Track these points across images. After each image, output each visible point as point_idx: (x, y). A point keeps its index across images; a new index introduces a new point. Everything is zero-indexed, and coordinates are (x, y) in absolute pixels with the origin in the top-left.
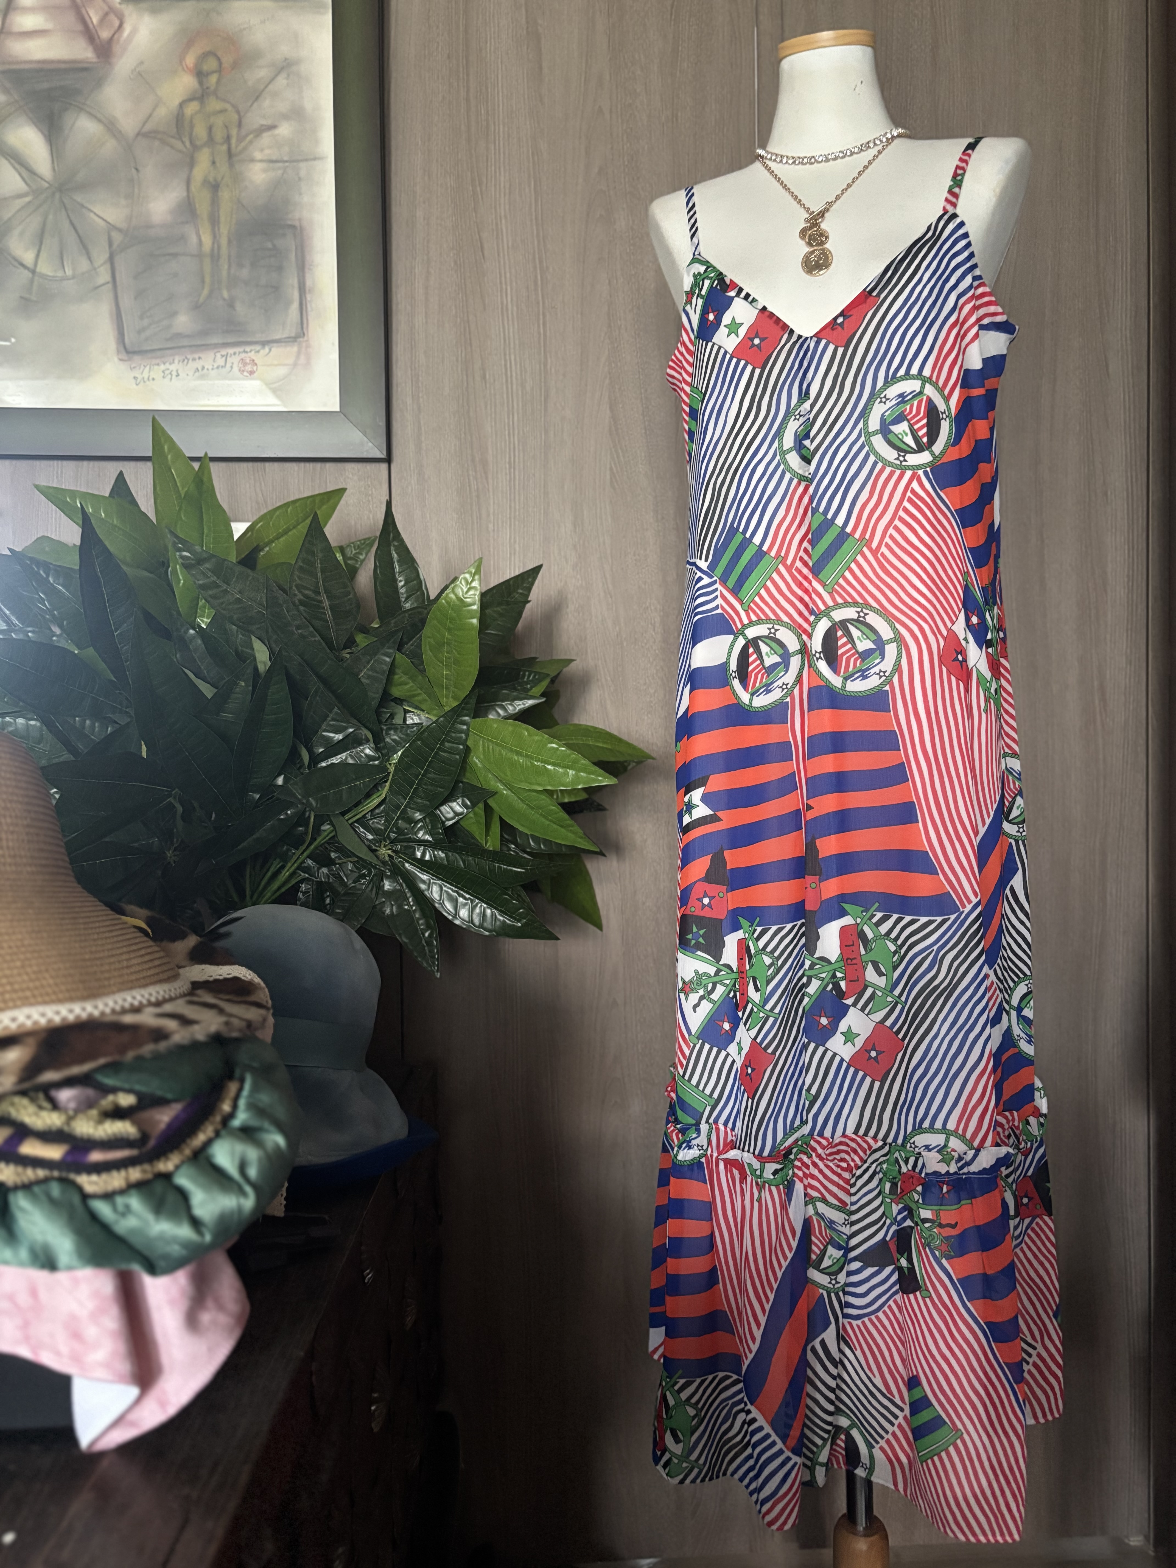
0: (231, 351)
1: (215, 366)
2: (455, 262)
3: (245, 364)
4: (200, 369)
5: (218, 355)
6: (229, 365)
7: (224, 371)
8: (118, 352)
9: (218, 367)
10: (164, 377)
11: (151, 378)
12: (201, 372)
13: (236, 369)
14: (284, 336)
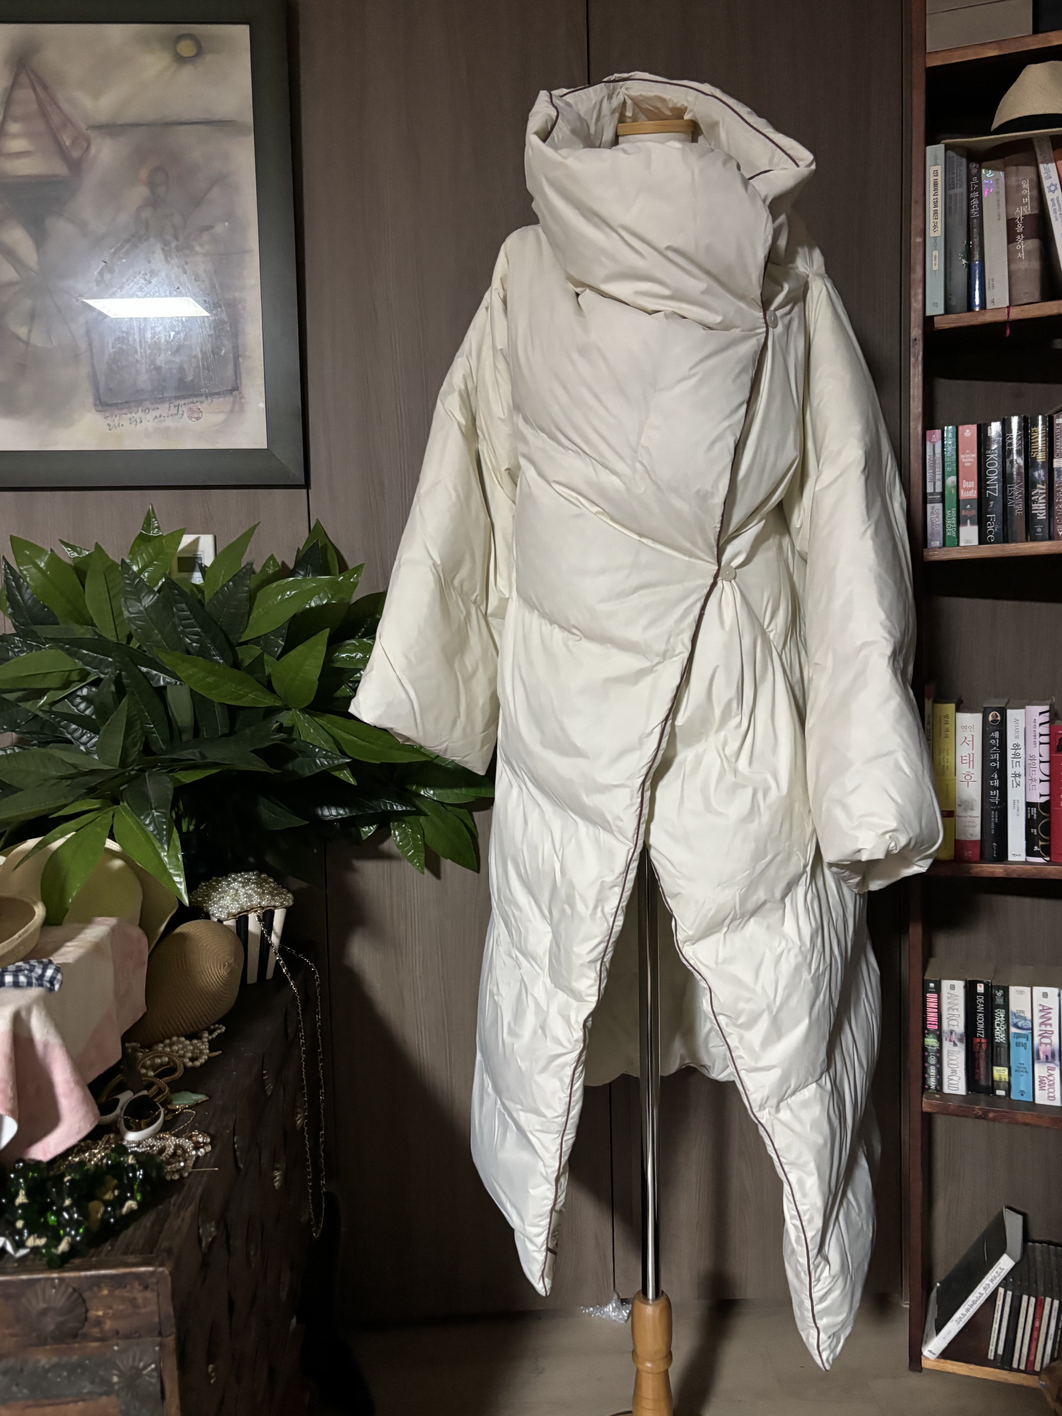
0: (182, 402)
1: (170, 414)
2: (355, 326)
3: (193, 412)
4: (158, 416)
5: (172, 406)
6: (180, 412)
7: (177, 417)
8: (95, 405)
9: (171, 415)
10: (130, 424)
11: (120, 424)
12: (159, 419)
13: (186, 415)
14: (223, 388)
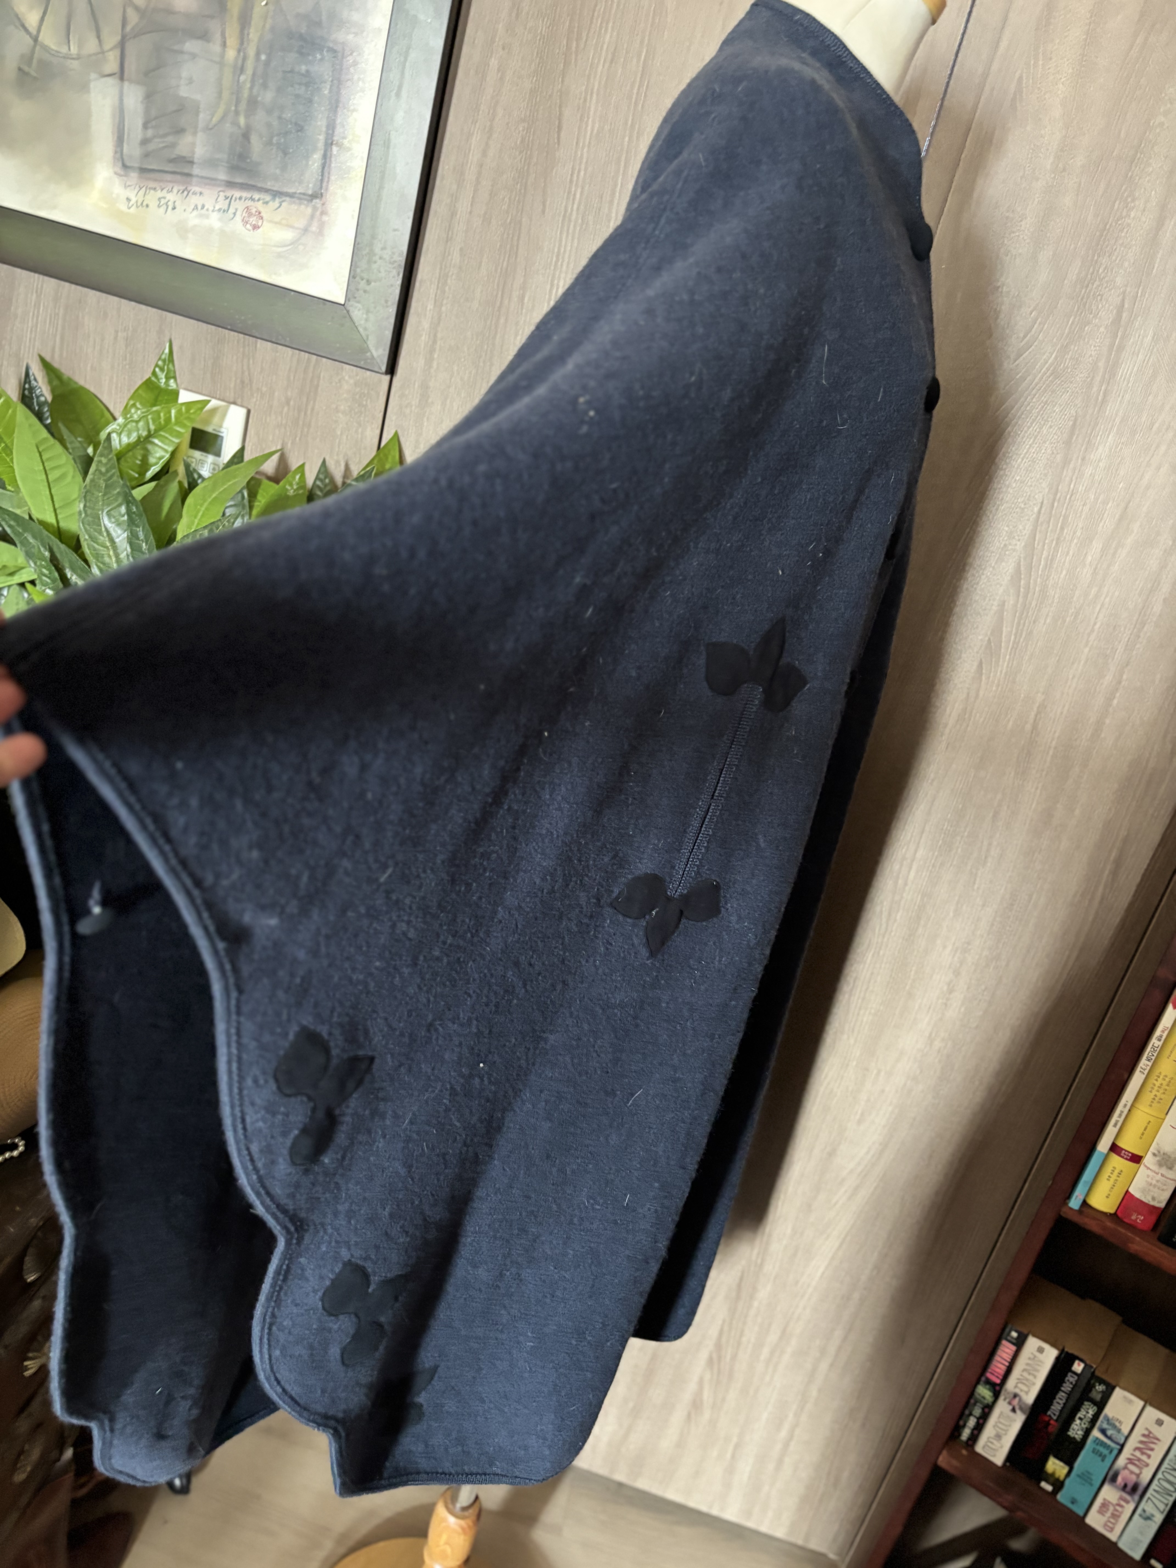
1: (217, 207)
2: (522, 141)
3: (250, 215)
5: (222, 195)
6: (232, 209)
7: (226, 215)
8: (115, 162)
9: (219, 210)
10: (159, 206)
11: (144, 204)
12: (200, 211)
13: (239, 216)
14: (301, 190)
